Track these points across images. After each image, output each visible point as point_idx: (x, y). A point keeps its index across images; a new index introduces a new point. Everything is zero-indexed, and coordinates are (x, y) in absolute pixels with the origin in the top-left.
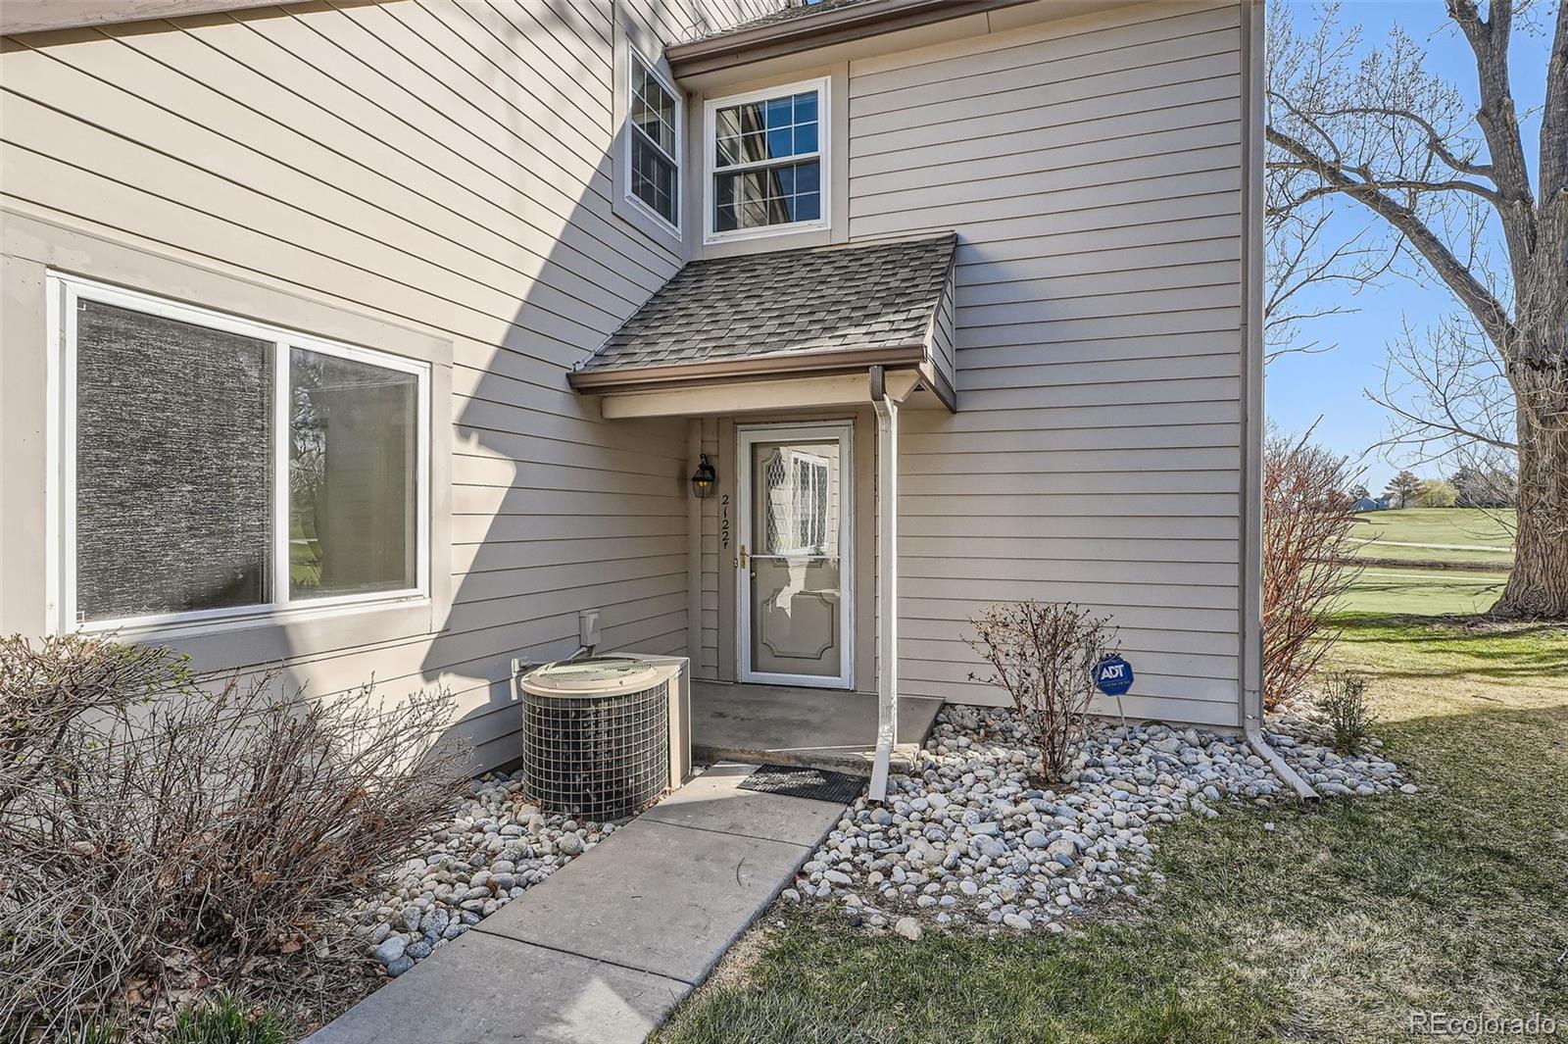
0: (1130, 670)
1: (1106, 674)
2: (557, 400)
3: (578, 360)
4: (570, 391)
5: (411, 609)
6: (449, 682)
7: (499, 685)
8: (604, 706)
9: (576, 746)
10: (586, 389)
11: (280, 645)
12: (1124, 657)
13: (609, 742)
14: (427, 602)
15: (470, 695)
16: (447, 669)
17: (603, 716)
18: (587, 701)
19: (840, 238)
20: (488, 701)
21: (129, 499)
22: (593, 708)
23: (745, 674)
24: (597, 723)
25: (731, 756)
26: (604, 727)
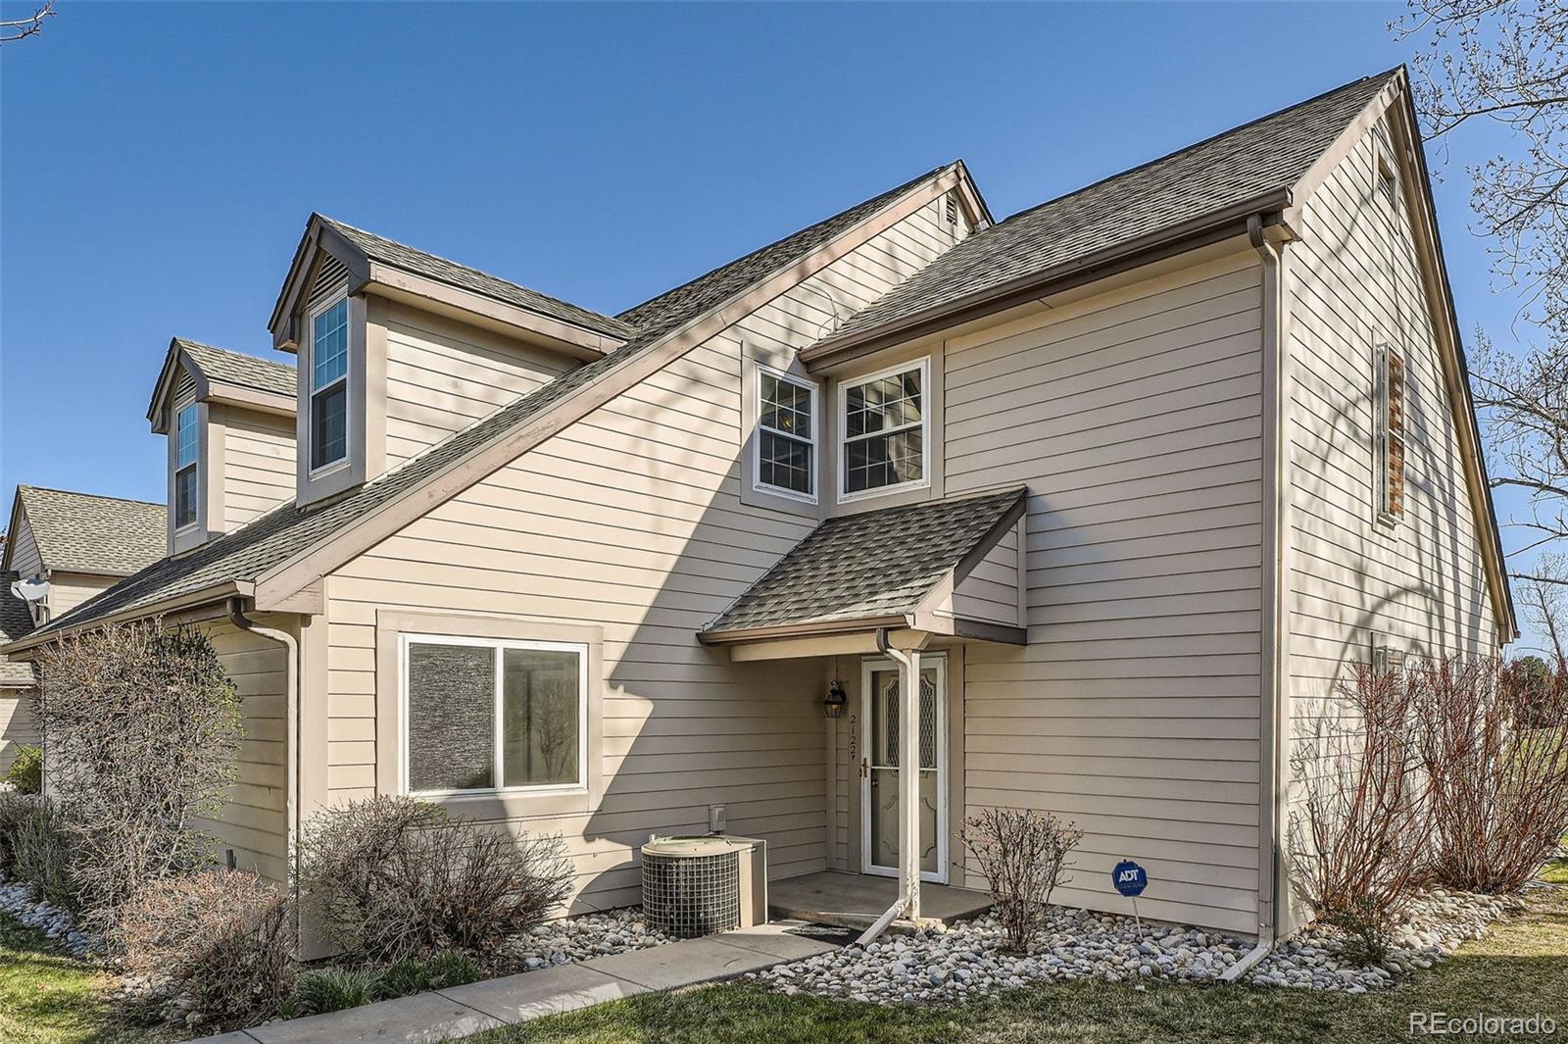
0: (1144, 874)
1: (1123, 877)
2: (686, 652)
3: (706, 622)
4: (699, 644)
5: (575, 796)
6: (601, 844)
7: (636, 850)
8: (682, 863)
9: (665, 887)
10: (712, 645)
11: (499, 812)
12: (1139, 863)
13: (686, 887)
14: (586, 792)
15: (614, 854)
16: (601, 835)
17: (682, 870)
18: (671, 859)
19: (937, 495)
20: (631, 860)
21: (429, 735)
22: (675, 863)
23: (868, 867)
24: (678, 874)
25: (799, 916)
26: (682, 876)
